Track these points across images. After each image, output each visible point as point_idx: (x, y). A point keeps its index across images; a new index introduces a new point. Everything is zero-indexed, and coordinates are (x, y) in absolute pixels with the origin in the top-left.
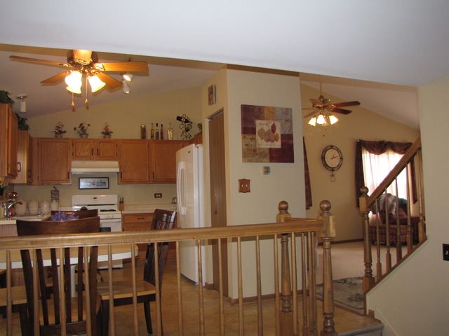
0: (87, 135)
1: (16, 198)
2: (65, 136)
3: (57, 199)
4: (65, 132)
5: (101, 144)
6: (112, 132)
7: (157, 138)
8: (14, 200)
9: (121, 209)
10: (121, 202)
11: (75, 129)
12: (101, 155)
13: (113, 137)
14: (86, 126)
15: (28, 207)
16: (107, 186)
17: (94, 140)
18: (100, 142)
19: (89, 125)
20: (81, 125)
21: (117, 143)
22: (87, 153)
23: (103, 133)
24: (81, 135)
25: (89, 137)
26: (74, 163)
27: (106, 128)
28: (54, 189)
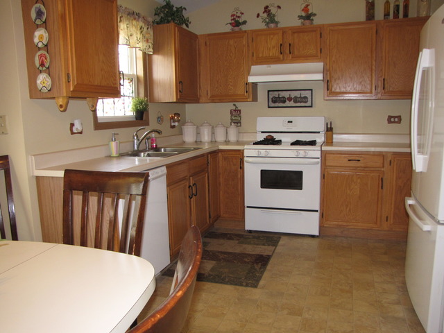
0: (277, 23)
1: (179, 121)
2: (243, 28)
3: (238, 123)
4: (245, 22)
5: (296, 35)
6: (315, 15)
7: (396, 15)
8: (176, 124)
9: (329, 141)
10: (329, 130)
11: (258, 16)
12: (296, 52)
13: (317, 21)
14: (273, 10)
15: (198, 133)
16: (309, 104)
17: (284, 31)
18: (296, 31)
19: (279, 7)
20: (267, 7)
21: (320, 31)
22: (275, 52)
23: (300, 17)
24: (267, 24)
25: (279, 26)
26: (254, 68)
27: (306, 9)
28: (234, 108)
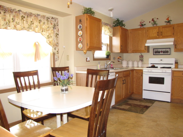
0: (157, 24)
1: (121, 59)
2: (144, 26)
3: (142, 60)
4: (145, 25)
5: (163, 29)
6: (171, 21)
8: (120, 60)
9: (176, 67)
10: (176, 63)
11: (150, 22)
12: (164, 35)
13: (172, 23)
14: (155, 20)
15: (128, 64)
16: (169, 53)
17: (159, 27)
18: (164, 27)
19: (158, 19)
20: (153, 19)
21: (173, 27)
22: (156, 35)
23: (166, 22)
24: (153, 25)
25: (158, 25)
26: (148, 41)
27: (168, 19)
28: (141, 55)
